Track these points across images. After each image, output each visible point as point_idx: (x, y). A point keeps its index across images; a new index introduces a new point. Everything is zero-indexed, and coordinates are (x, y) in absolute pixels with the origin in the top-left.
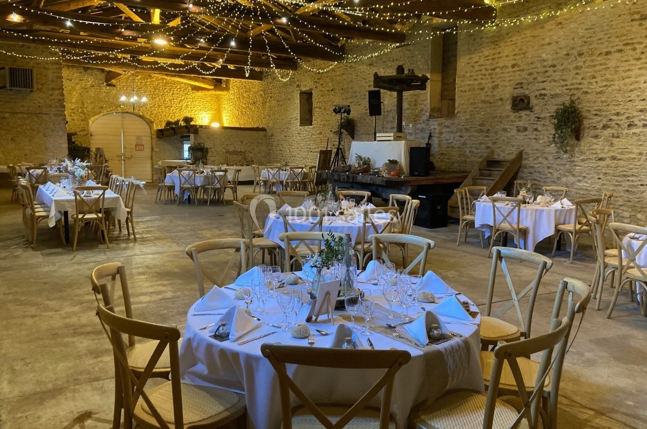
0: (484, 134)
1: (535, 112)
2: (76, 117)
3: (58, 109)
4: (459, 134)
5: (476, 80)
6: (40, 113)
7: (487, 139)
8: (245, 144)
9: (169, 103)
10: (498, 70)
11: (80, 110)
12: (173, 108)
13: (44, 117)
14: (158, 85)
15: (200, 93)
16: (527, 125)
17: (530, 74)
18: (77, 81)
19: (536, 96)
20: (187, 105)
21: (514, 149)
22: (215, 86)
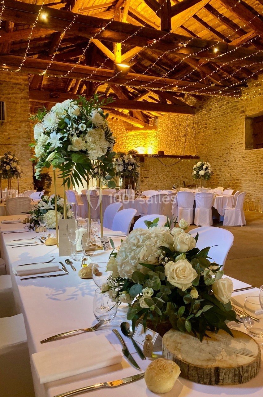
3: (25, 140)
6: (9, 144)
8: (182, 170)
13: (13, 147)
15: (133, 133)
20: (122, 142)
22: (145, 126)
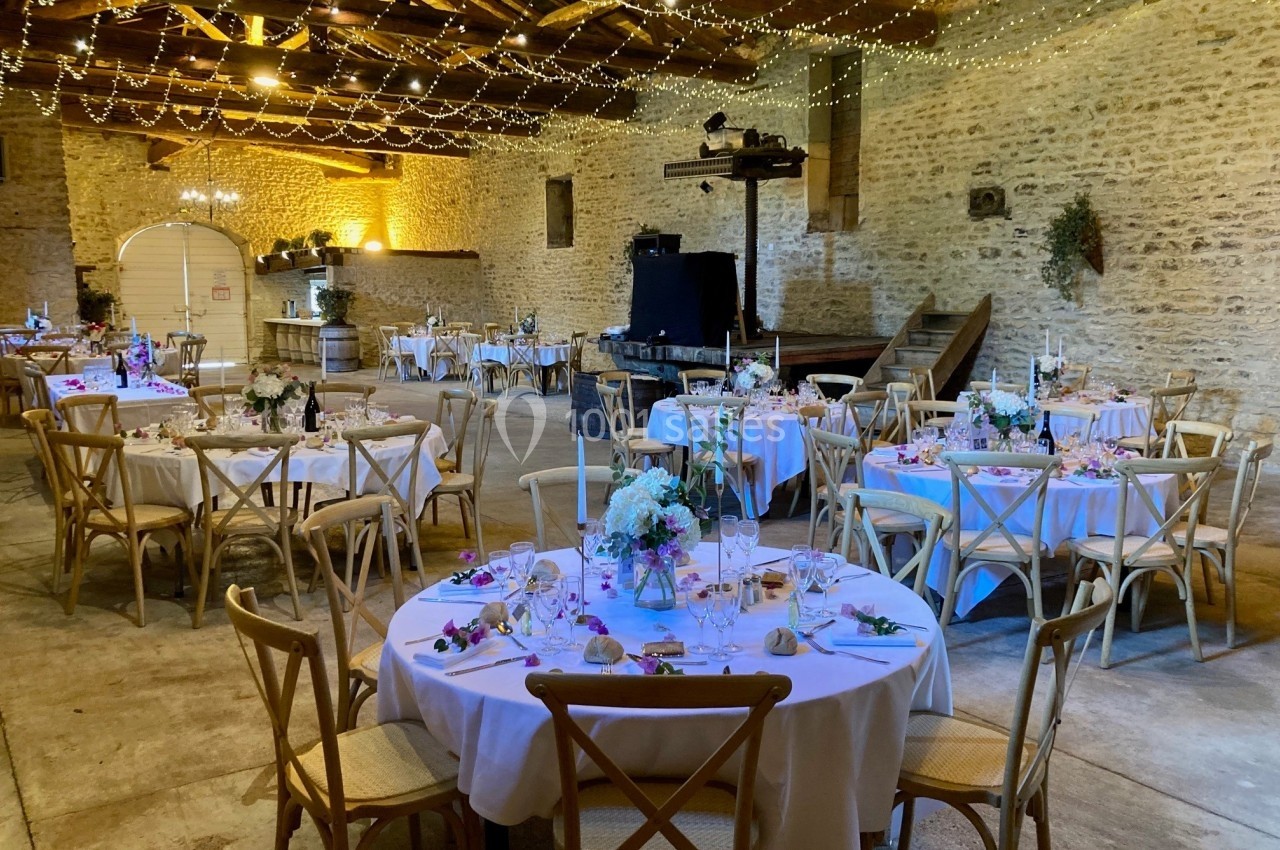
0: (917, 263)
1: (1014, 220)
2: (88, 234)
3: (57, 218)
4: (866, 263)
5: (898, 156)
6: (18, 227)
7: (921, 272)
8: (438, 285)
9: (280, 203)
10: (941, 138)
11: (97, 219)
12: (289, 213)
13: (28, 234)
14: (256, 167)
15: (342, 183)
16: (999, 246)
17: (1005, 146)
18: (90, 160)
19: (1016, 190)
20: (316, 207)
21: (974, 291)
22: (373, 168)
